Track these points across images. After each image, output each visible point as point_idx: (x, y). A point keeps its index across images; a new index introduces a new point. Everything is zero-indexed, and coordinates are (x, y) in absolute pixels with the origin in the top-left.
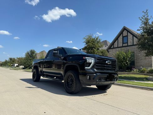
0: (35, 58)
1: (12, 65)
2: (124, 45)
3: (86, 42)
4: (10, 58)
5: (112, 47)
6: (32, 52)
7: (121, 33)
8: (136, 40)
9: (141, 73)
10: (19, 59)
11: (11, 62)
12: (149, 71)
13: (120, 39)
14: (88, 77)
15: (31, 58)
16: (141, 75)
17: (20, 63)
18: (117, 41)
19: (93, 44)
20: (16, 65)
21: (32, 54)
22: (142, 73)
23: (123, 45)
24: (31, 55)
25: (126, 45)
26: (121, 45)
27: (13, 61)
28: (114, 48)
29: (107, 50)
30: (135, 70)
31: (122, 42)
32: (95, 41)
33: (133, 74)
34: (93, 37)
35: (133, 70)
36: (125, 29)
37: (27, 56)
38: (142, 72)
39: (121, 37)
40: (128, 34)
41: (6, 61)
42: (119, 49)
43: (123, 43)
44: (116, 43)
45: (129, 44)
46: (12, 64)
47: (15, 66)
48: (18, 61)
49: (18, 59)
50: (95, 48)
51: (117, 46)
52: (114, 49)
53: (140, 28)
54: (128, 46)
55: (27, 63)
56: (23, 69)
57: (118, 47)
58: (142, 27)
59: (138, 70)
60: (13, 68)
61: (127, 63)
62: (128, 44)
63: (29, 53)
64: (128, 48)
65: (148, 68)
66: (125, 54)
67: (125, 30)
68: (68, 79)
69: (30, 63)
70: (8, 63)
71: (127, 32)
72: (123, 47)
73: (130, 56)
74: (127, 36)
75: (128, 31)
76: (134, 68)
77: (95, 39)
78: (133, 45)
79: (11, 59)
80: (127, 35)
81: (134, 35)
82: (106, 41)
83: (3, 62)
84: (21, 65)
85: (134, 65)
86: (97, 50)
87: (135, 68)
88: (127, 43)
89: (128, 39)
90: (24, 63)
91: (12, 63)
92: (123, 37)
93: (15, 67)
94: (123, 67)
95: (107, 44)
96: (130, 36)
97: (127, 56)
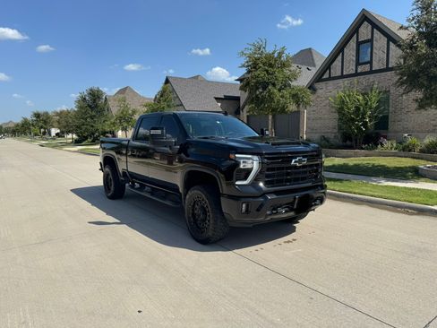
0: (106, 113)
1: (44, 133)
2: (359, 71)
3: (248, 66)
4: (35, 114)
5: (326, 76)
6: (95, 95)
7: (354, 30)
8: (396, 52)
9: (403, 153)
10: (60, 114)
11: (40, 124)
12: (427, 147)
13: (350, 51)
14: (244, 205)
15: (94, 113)
16: (403, 159)
17: (65, 127)
18: (340, 57)
19: (267, 71)
20: (54, 131)
21: (95, 100)
22: (407, 153)
23: (356, 70)
24: (93, 103)
25: (367, 68)
26: (350, 69)
27: (45, 122)
28: (330, 78)
29: (311, 87)
30: (387, 144)
31: (354, 59)
32: (276, 61)
33: (380, 155)
34: (269, 50)
35: (382, 145)
36: (365, 18)
37: (81, 107)
38: (406, 150)
39: (353, 43)
40: (375, 35)
41: (25, 119)
42: (346, 81)
43: (358, 64)
44: (337, 63)
45: (376, 66)
46: (42, 130)
47: (53, 134)
48: (59, 122)
49: (57, 114)
50: (274, 85)
51: (339, 74)
52: (331, 83)
53: (408, 20)
54: (371, 72)
55: (84, 127)
56: (77, 142)
57: (342, 77)
58: (413, 18)
59: (395, 145)
60: (47, 140)
61: (365, 124)
62: (371, 67)
63: (87, 98)
64: (371, 77)
65: (424, 138)
66: (361, 98)
67: (366, 23)
68: (194, 206)
69: (92, 126)
70: (31, 127)
71: (370, 27)
72: (356, 74)
73: (374, 105)
74: (371, 41)
75: (375, 25)
76: (385, 137)
77: (276, 55)
78: (388, 69)
79: (37, 115)
80: (370, 37)
81: (391, 38)
82: (309, 51)
83: (17, 125)
84: (68, 132)
85: (386, 128)
86: (279, 90)
87: (388, 140)
88: (370, 62)
89: (374, 50)
90: (77, 127)
91: (42, 127)
92: (359, 44)
93: (54, 139)
94: (353, 136)
95: (313, 59)
96: (380, 41)
97: (366, 104)
